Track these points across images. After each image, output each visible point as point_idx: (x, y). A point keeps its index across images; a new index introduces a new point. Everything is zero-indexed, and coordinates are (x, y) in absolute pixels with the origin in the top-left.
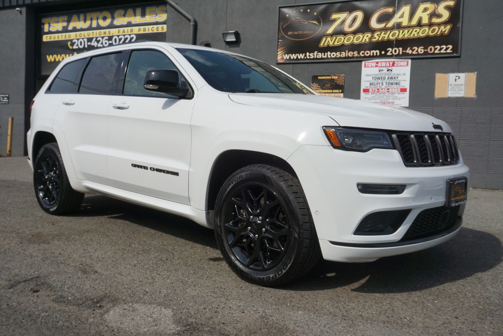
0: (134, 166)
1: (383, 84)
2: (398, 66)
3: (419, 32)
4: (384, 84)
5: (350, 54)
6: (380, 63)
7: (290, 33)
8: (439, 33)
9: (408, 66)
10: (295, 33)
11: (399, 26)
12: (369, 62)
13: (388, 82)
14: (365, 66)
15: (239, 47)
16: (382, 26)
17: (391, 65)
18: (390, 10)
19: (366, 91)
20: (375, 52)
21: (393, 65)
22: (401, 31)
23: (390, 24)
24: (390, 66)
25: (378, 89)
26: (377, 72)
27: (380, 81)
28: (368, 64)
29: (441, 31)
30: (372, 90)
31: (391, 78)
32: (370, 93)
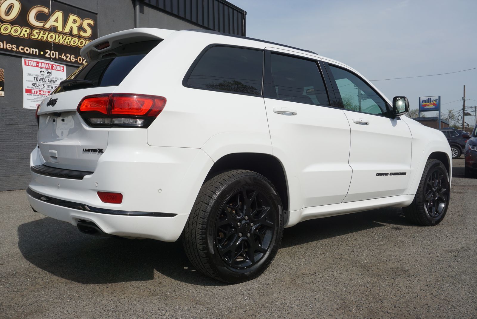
1: (44, 87)
2: (55, 70)
3: (71, 41)
4: (46, 86)
5: (9, 46)
6: (40, 63)
8: (85, 46)
9: (63, 71)
11: (54, 30)
12: (29, 61)
13: (48, 85)
14: (25, 64)
16: (41, 24)
17: (50, 68)
18: (46, 10)
19: (29, 91)
20: (34, 50)
21: (52, 68)
22: (57, 35)
23: (47, 26)
24: (49, 69)
25: (40, 91)
26: (39, 73)
27: (41, 82)
28: (28, 62)
30: (35, 91)
31: (51, 81)
32: (33, 94)
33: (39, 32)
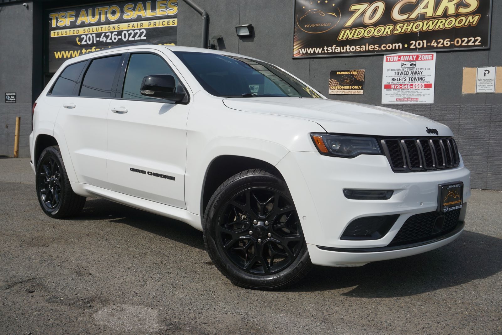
0: (133, 170)
1: (406, 80)
2: (422, 60)
3: (445, 24)
4: (408, 79)
5: (371, 48)
6: (402, 57)
7: (307, 26)
8: (466, 24)
9: (432, 59)
10: (312, 26)
11: (423, 17)
12: (390, 56)
13: (411, 77)
14: (387, 61)
15: (253, 41)
16: (405, 17)
17: (415, 59)
19: (388, 87)
20: (397, 45)
21: (417, 59)
22: (425, 23)
23: (413, 16)
24: (413, 60)
25: (401, 85)
26: (400, 67)
27: (403, 76)
28: (390, 58)
29: (469, 21)
30: (395, 86)
31: (415, 73)
32: (392, 89)
33: (402, 25)
